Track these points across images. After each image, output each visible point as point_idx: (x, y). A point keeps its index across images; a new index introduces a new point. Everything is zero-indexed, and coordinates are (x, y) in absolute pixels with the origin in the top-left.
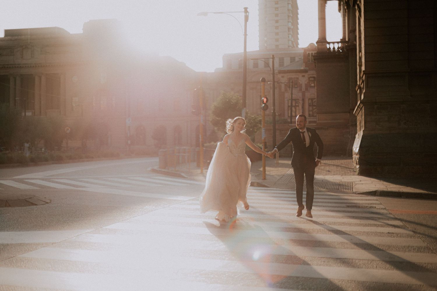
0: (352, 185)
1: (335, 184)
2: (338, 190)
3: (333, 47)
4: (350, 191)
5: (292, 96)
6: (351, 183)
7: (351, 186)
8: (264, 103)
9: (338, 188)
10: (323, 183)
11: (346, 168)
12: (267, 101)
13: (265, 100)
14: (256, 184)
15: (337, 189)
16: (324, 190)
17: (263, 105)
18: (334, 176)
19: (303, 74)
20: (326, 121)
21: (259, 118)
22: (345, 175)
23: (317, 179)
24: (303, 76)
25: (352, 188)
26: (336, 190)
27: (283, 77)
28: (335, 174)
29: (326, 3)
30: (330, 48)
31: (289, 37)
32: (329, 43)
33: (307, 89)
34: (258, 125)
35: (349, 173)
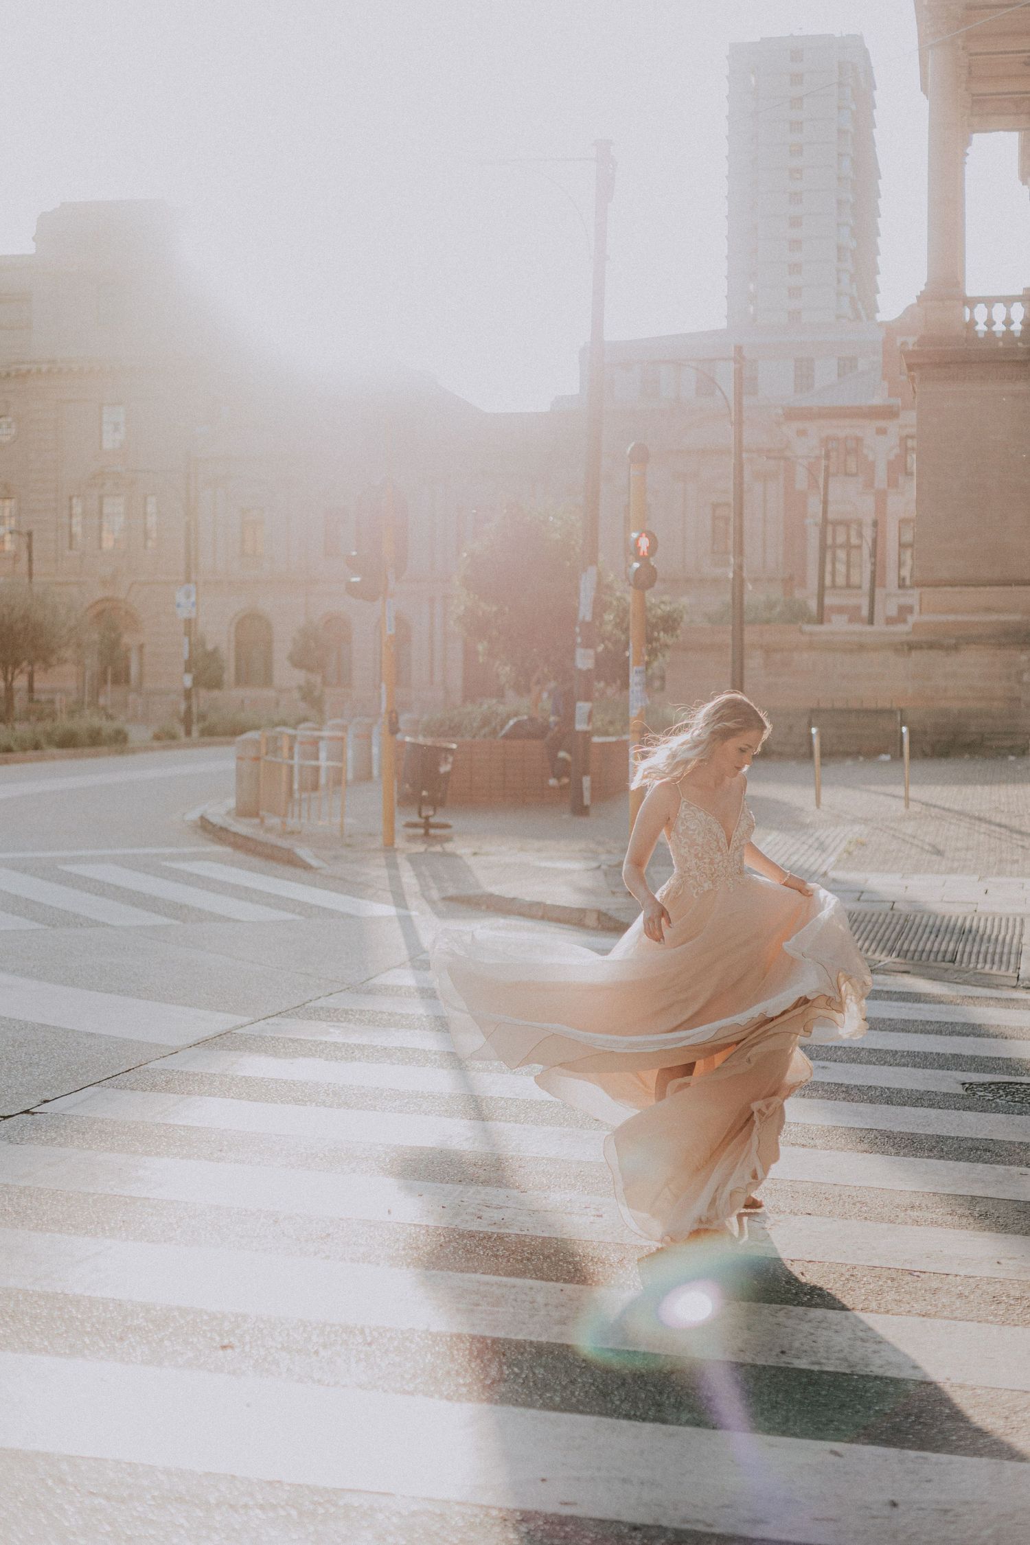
0: (1021, 935)
1: (943, 929)
2: (953, 961)
3: (985, 319)
4: (1003, 968)
5: (825, 512)
6: (1018, 919)
7: (1015, 941)
8: (638, 559)
9: (955, 953)
10: (893, 915)
11: (1012, 830)
12: (653, 549)
13: (644, 543)
14: (591, 920)
15: (948, 957)
16: (889, 959)
17: (636, 565)
18: (953, 877)
19: (881, 423)
20: (952, 618)
21: (662, 606)
22: (999, 874)
23: (872, 892)
24: (882, 431)
25: (1019, 953)
26: (944, 961)
27: (802, 433)
28: (956, 864)
29: (967, 142)
30: (973, 322)
31: (839, 281)
32: (972, 302)
33: (893, 483)
34: (656, 634)
35: (1017, 861)
